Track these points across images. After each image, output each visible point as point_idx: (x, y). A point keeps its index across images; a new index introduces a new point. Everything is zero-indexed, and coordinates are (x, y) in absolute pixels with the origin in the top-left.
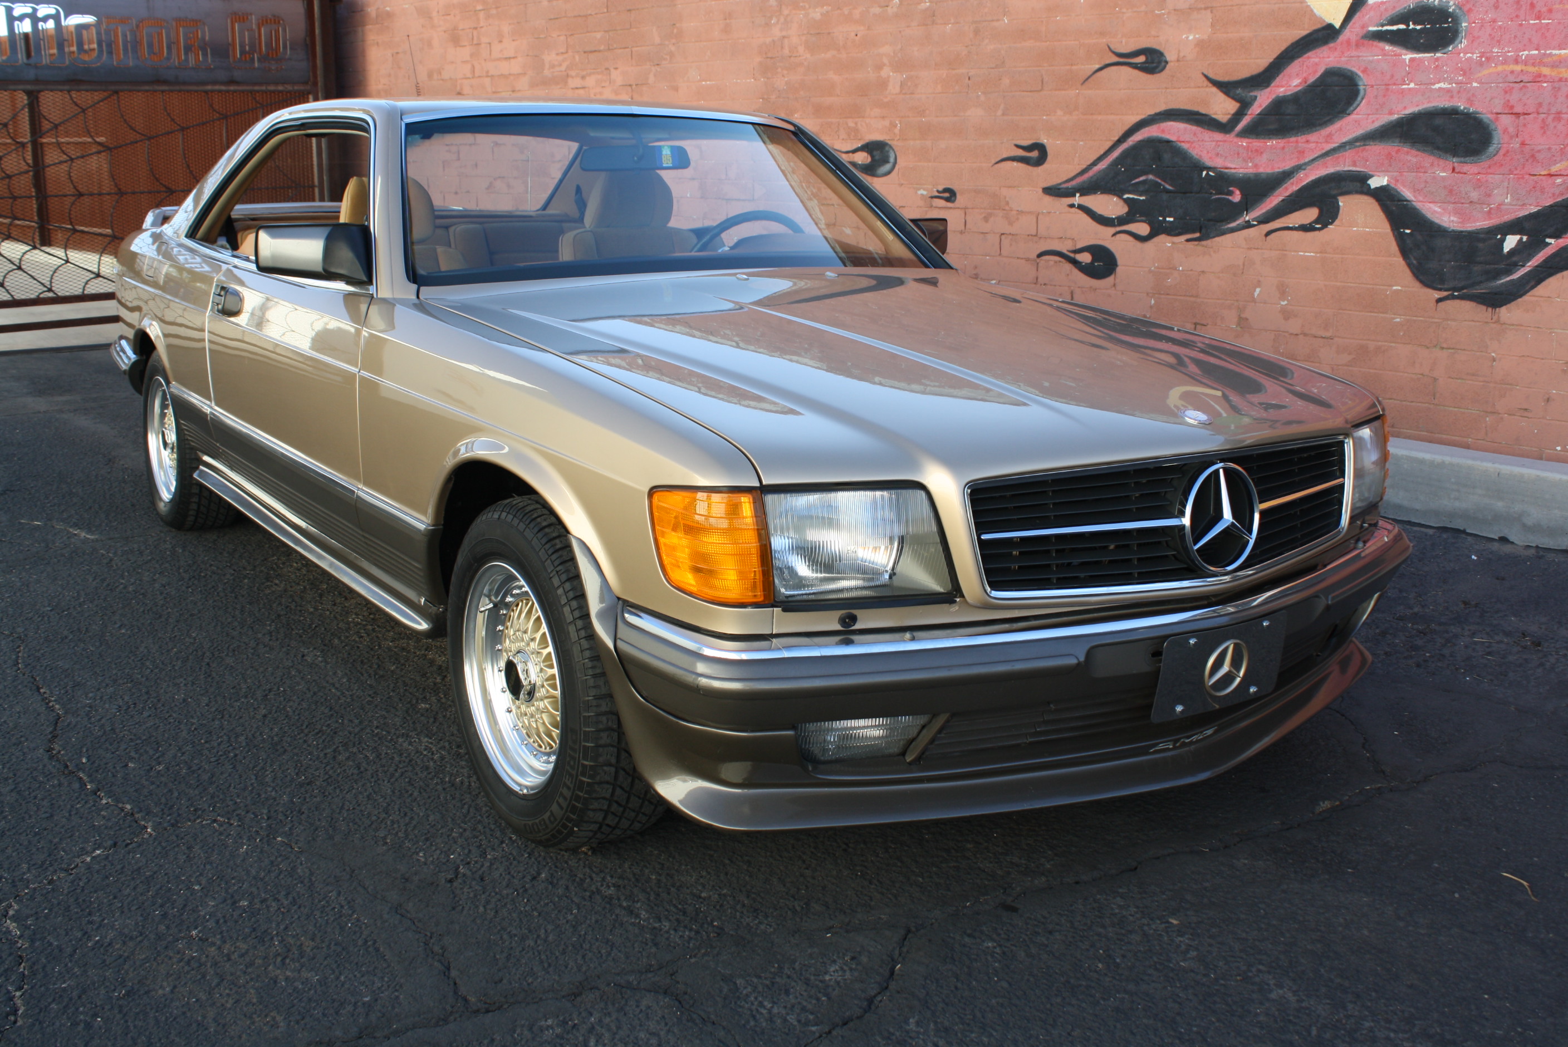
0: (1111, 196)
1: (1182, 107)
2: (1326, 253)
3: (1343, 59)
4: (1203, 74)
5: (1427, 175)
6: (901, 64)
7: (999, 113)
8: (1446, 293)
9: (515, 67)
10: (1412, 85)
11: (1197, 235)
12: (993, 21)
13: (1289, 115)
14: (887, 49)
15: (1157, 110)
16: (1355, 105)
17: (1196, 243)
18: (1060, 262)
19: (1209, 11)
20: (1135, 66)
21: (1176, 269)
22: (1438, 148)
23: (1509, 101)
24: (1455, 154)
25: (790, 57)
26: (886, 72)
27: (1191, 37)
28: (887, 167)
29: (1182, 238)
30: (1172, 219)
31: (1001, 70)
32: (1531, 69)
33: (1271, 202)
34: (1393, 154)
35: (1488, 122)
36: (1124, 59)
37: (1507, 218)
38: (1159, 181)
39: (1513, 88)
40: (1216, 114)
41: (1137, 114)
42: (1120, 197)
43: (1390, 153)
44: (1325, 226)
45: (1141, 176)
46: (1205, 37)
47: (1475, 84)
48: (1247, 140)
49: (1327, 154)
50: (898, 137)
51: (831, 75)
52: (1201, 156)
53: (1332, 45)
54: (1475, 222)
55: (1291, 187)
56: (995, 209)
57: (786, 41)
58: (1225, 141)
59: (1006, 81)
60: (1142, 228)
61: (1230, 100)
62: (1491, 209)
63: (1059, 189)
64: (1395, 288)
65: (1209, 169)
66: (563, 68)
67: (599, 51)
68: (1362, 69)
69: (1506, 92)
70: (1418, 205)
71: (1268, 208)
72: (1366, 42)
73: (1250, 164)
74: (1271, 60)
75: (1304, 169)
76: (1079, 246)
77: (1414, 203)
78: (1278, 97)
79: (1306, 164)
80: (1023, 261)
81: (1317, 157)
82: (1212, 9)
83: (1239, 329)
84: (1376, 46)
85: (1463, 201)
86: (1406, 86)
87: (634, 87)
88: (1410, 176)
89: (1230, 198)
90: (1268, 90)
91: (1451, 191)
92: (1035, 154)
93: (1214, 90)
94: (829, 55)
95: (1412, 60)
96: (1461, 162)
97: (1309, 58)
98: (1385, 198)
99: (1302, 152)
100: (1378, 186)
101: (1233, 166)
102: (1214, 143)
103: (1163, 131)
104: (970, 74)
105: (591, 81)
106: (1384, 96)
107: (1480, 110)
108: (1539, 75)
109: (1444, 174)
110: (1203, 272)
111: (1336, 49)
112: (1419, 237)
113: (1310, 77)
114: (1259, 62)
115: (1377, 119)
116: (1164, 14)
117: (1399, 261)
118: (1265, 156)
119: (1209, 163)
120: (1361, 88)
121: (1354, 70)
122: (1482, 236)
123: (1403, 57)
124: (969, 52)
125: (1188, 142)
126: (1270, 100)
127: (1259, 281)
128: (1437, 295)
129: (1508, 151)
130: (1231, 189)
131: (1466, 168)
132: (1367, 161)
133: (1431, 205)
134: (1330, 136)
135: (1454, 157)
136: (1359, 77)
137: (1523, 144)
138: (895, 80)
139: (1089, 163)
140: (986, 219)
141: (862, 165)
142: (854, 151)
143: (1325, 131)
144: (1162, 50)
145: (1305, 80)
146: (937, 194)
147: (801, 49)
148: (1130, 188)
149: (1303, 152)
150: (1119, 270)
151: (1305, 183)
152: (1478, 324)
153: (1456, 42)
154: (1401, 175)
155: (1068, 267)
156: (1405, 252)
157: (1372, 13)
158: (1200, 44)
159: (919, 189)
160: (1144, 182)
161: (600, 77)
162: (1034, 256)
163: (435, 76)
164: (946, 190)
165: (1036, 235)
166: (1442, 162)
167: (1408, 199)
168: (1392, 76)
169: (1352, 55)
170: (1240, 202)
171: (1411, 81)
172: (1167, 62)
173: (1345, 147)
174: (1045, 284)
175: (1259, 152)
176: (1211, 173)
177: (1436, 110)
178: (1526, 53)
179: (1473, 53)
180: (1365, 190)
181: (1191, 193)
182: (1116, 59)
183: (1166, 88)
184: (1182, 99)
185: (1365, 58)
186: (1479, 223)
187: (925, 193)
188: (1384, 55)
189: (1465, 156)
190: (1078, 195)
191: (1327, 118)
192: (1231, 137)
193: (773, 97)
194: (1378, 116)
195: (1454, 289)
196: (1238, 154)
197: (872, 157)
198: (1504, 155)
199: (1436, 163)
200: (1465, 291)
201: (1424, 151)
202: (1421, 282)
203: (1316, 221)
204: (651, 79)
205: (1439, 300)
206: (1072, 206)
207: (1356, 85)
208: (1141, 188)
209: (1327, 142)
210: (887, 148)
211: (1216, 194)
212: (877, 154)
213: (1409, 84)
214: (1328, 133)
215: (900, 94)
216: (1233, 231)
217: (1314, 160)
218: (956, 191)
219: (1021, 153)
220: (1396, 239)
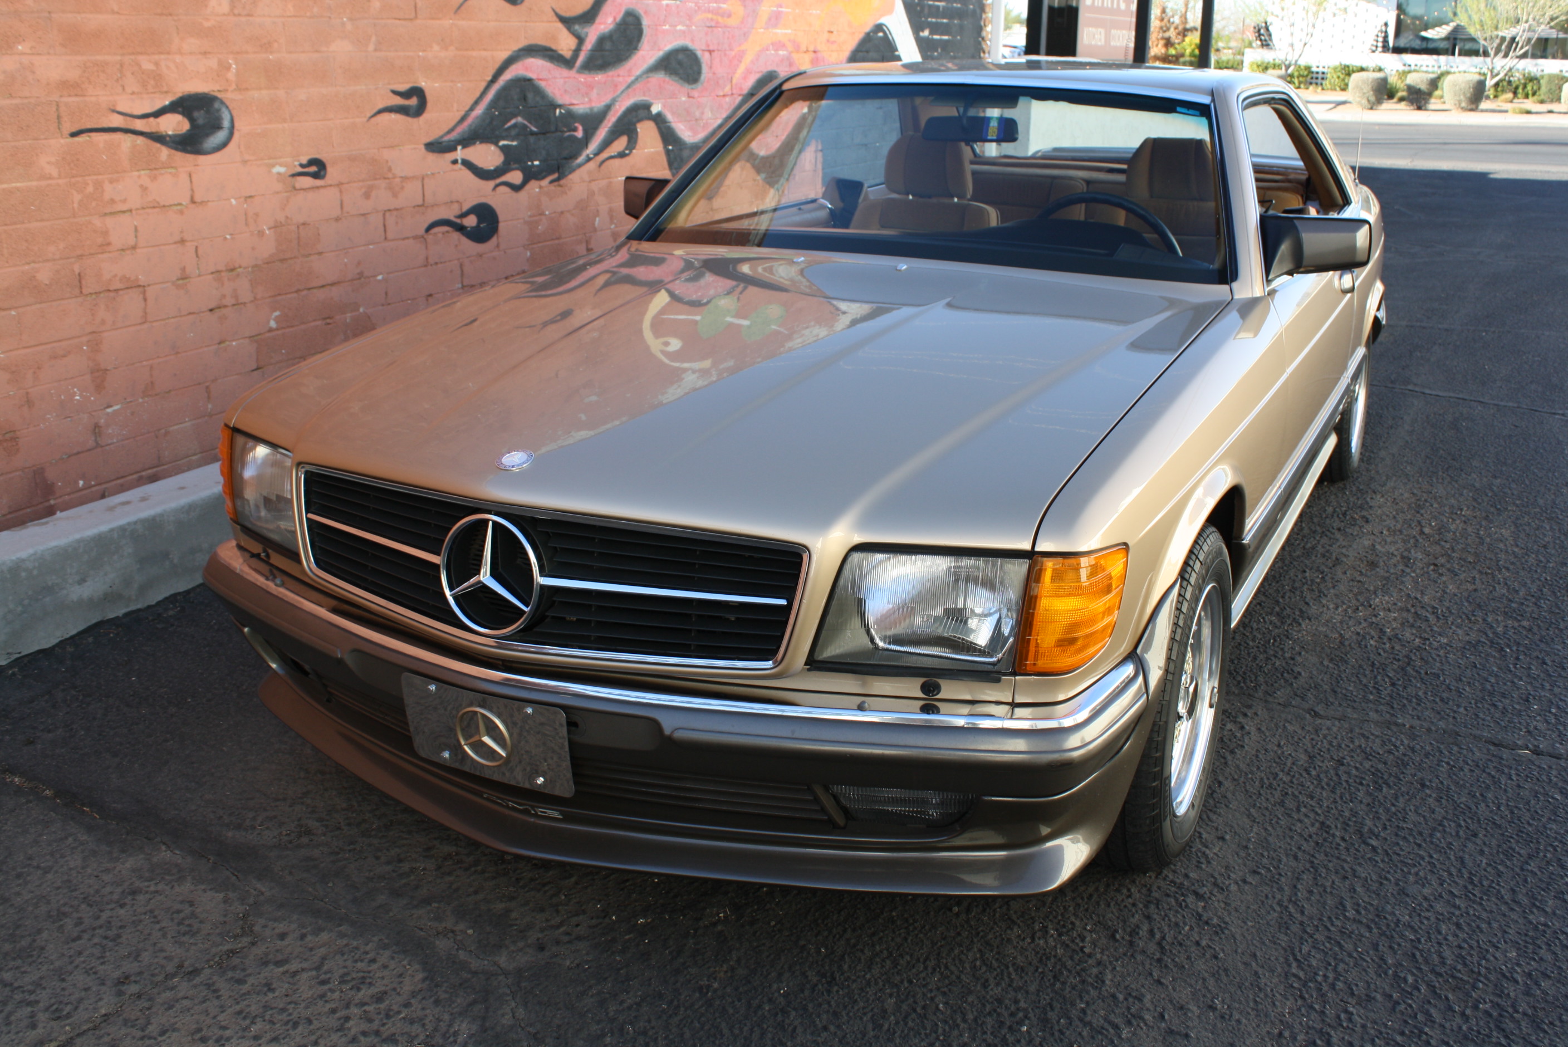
0: (489, 145)
1: (539, 43)
3: (634, 1)
4: (552, 8)
5: (677, 100)
7: (371, 47)
10: (667, 27)
11: (556, 176)
13: (608, 51)
15: (520, 46)
16: (642, 43)
17: (556, 184)
18: (447, 232)
21: (542, 214)
22: (681, 78)
23: (708, 41)
28: (220, 136)
29: (545, 182)
30: (537, 163)
32: (715, 17)
33: (601, 135)
34: (662, 84)
35: (700, 57)
38: (526, 123)
39: (708, 31)
40: (562, 50)
41: (505, 50)
42: (496, 144)
43: (660, 84)
44: (632, 148)
45: (511, 119)
47: (694, 27)
48: (584, 76)
49: (629, 87)
50: (233, 86)
52: (554, 94)
55: (611, 119)
56: (376, 179)
58: (569, 78)
59: (376, 4)
60: (516, 177)
61: (572, 36)
62: (704, 123)
63: (441, 143)
65: (560, 106)
68: (644, 11)
69: (706, 34)
70: (674, 125)
71: (599, 140)
73: (586, 100)
75: (618, 101)
76: (465, 208)
77: (672, 124)
78: (600, 34)
79: (618, 96)
80: (411, 241)
81: (624, 90)
85: (692, 119)
86: (664, 27)
88: (670, 102)
89: (576, 134)
90: (594, 27)
91: (688, 112)
92: (413, 101)
93: (560, 25)
96: (690, 88)
98: (660, 121)
99: (615, 86)
100: (656, 112)
101: (575, 102)
102: (562, 80)
103: (526, 69)
106: (656, 35)
107: (697, 48)
108: (717, 23)
109: (685, 99)
110: (562, 212)
112: (676, 152)
113: (617, 16)
115: (654, 55)
117: (668, 173)
118: (595, 91)
119: (560, 102)
120: (644, 27)
121: (641, 11)
122: (701, 145)
123: (663, 2)
125: (544, 80)
126: (595, 37)
127: (598, 211)
129: (708, 79)
130: (576, 125)
131: (695, 93)
132: (651, 91)
133: (680, 124)
134: (630, 71)
136: (644, 17)
137: (715, 73)
139: (467, 108)
140: (367, 196)
141: (175, 136)
142: (158, 114)
143: (628, 66)
145: (615, 19)
146: (300, 170)
148: (504, 134)
149: (617, 86)
150: (502, 226)
151: (619, 114)
154: (667, 102)
155: (456, 236)
156: (670, 164)
159: (273, 166)
160: (515, 126)
162: (421, 231)
164: (313, 162)
165: (423, 205)
167: (670, 121)
168: (658, 18)
170: (582, 137)
171: (669, 23)
173: (639, 79)
174: (436, 263)
175: (591, 87)
176: (562, 111)
177: (678, 47)
178: (712, 5)
179: (692, 3)
180: (650, 117)
181: (549, 132)
183: (526, 22)
184: (537, 34)
185: (644, 2)
186: (700, 135)
187: (282, 170)
189: (692, 84)
190: (459, 148)
191: (628, 54)
192: (573, 73)
194: (653, 52)
196: (579, 90)
197: (192, 120)
198: (707, 82)
199: (681, 90)
201: (677, 81)
203: (626, 149)
206: (455, 162)
207: (641, 25)
208: (513, 132)
209: (629, 76)
210: (217, 105)
211: (567, 132)
212: (200, 116)
215: (228, 15)
216: (580, 166)
217: (622, 92)
218: (324, 160)
219: (399, 101)
220: (666, 154)
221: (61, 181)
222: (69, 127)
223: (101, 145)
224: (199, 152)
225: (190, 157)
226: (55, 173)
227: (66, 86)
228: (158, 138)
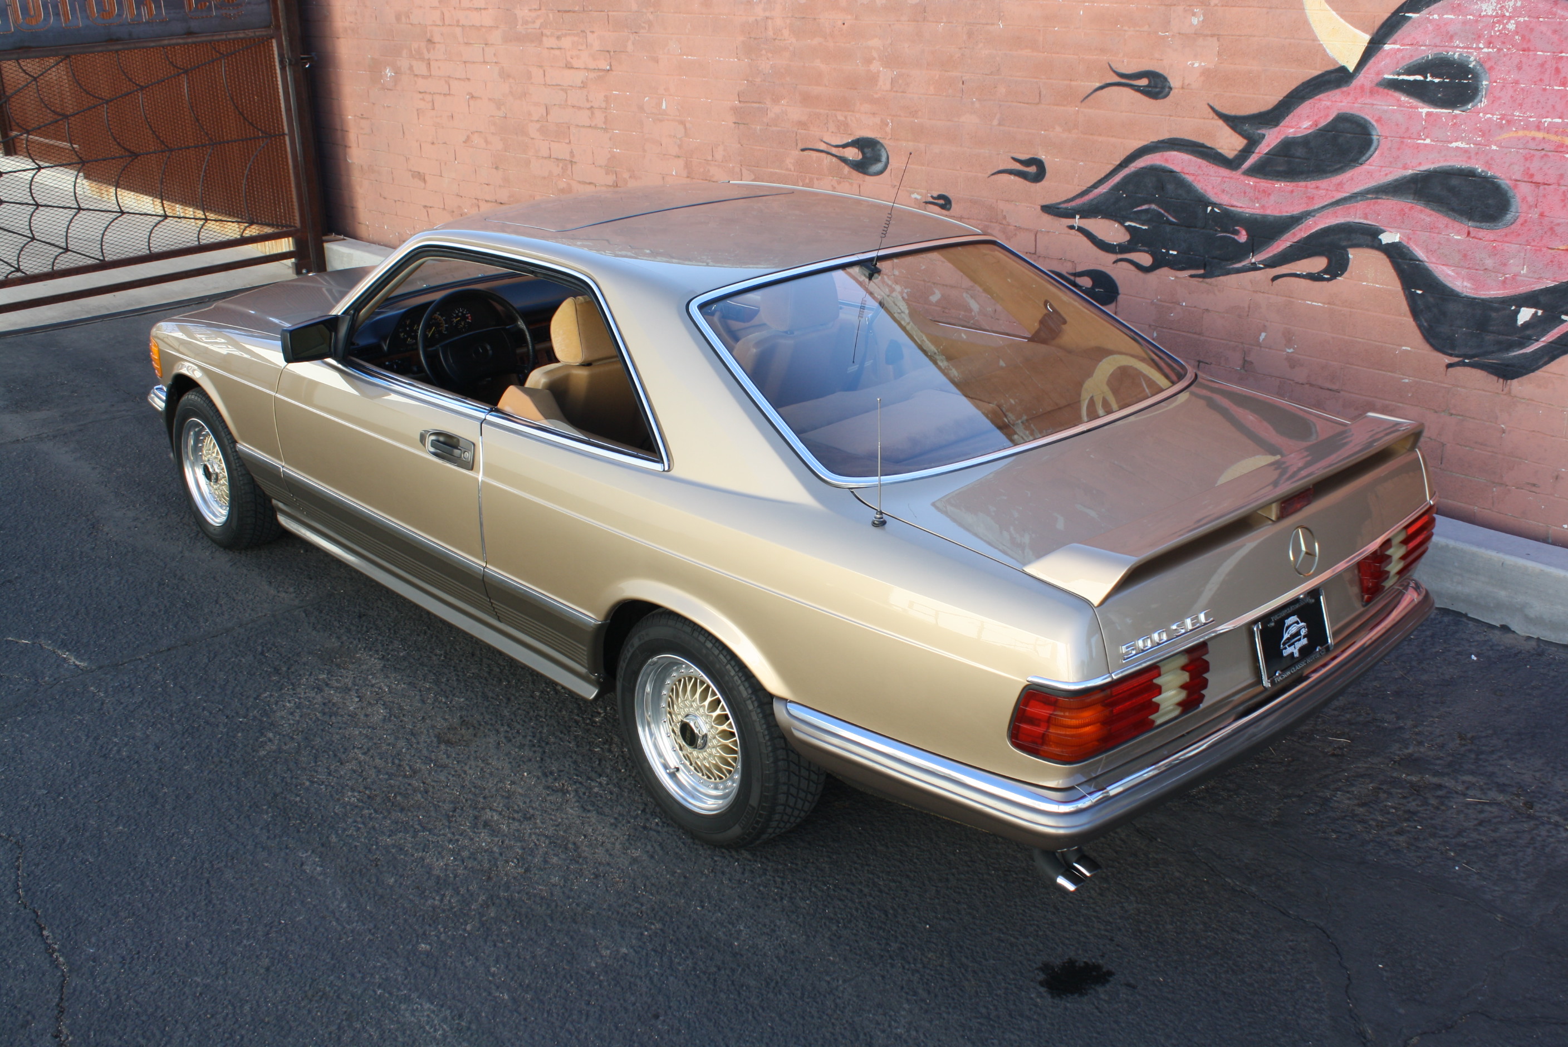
0: (1112, 222)
1: (1186, 138)
2: (1334, 304)
3: (1356, 105)
4: (1208, 104)
5: (1441, 236)
6: (892, 60)
7: (995, 122)
8: (1456, 360)
9: (486, 19)
10: (1428, 141)
11: (1201, 272)
12: (987, 24)
13: (1299, 158)
14: (875, 42)
15: (1161, 138)
16: (1367, 155)
17: (1201, 280)
19: (1215, 39)
20: (1137, 89)
21: (1179, 304)
22: (1453, 210)
23: (1528, 169)
24: (1471, 218)
25: (775, 39)
26: (876, 66)
27: (1196, 65)
28: (879, 166)
29: (1186, 274)
30: (1175, 253)
31: (996, 77)
32: (1552, 137)
33: (1278, 247)
34: (1407, 210)
35: (1506, 188)
36: (1126, 80)
37: (1523, 290)
38: (1163, 212)
39: (1533, 155)
40: (1221, 148)
41: (1140, 139)
42: (1122, 224)
43: (1402, 210)
44: (1334, 276)
45: (1144, 204)
46: (1211, 66)
47: (1494, 147)
48: (1254, 179)
49: (1337, 203)
50: (890, 137)
51: (818, 63)
52: (1206, 191)
53: (1345, 89)
54: (1489, 290)
55: (1300, 233)
56: (991, 222)
57: (770, 21)
58: (1231, 178)
59: (1002, 90)
60: (1145, 259)
61: (1237, 135)
62: (1506, 278)
63: (1058, 208)
64: (1404, 348)
65: (1214, 205)
66: (537, 25)
67: (574, 12)
68: (1375, 118)
69: (1526, 159)
70: (1431, 267)
71: (1275, 252)
72: (1381, 90)
73: (1257, 205)
74: (1281, 98)
75: (1314, 216)
76: (1079, 269)
77: (1426, 264)
78: (1287, 138)
79: (1316, 211)
81: (1327, 205)
82: (1219, 37)
83: (1243, 371)
84: (1392, 96)
85: (1477, 267)
86: (1422, 142)
87: (612, 53)
88: (1424, 236)
89: (1236, 237)
90: (1277, 129)
91: (1465, 256)
92: (1032, 169)
93: (1220, 123)
94: (816, 41)
95: (1428, 114)
96: (1476, 227)
97: (1320, 100)
98: (1396, 254)
99: (1311, 198)
100: (1390, 242)
101: (1240, 205)
102: (1220, 179)
103: (1166, 160)
104: (964, 78)
105: (566, 42)
106: (1399, 149)
107: (1498, 174)
108: (1562, 145)
109: (1459, 237)
110: (1207, 310)
111: (1349, 94)
112: (1431, 300)
113: (1322, 121)
114: (1268, 99)
115: (1391, 172)
116: (1168, 37)
117: (1409, 321)
118: (1273, 198)
119: (1214, 199)
120: (1375, 138)
121: (1368, 118)
122: (1496, 305)
123: (1420, 110)
124: (963, 55)
125: (1193, 175)
126: (1279, 140)
127: (1265, 326)
128: (1448, 360)
129: (1526, 221)
130: (1237, 228)
131: (1481, 233)
132: (1379, 215)
133: (1444, 268)
134: (1340, 184)
135: (1469, 220)
136: (1373, 126)
137: (1542, 215)
138: (885, 77)
139: (1089, 184)
141: (853, 161)
142: (844, 146)
143: (1337, 179)
144: (1165, 74)
145: (1316, 123)
146: (931, 200)
147: (786, 33)
149: (1313, 198)
150: (1120, 298)
151: (1314, 231)
152: (1488, 393)
153: (1476, 101)
154: (1414, 234)
156: (1415, 313)
157: (1388, 60)
158: (1206, 73)
159: (913, 193)
160: (1147, 211)
161: (576, 39)
163: (403, 19)
164: (941, 197)
165: (1035, 253)
166: (1457, 225)
167: (1421, 259)
168: (1407, 129)
169: (1366, 102)
170: (1246, 242)
171: (1427, 137)
172: (1171, 88)
173: (1356, 197)
175: (1267, 193)
176: (1216, 210)
177: (1452, 169)
178: (1549, 120)
179: (1493, 115)
180: (1376, 245)
181: (1196, 227)
182: (1118, 79)
183: (1170, 116)
184: (1187, 129)
185: (1379, 107)
186: (1493, 292)
187: (919, 197)
188: (1400, 106)
189: (1481, 222)
190: (1078, 217)
191: (1339, 166)
192: (1237, 174)
193: (758, 80)
194: (1392, 169)
195: (1466, 356)
196: (1245, 193)
197: (863, 153)
198: (1522, 224)
199: (1450, 225)
200: (1476, 359)
201: (1439, 211)
202: (1432, 345)
203: (1326, 271)
204: (630, 47)
205: (1449, 366)
206: (1072, 227)
207: (1369, 134)
208: (1144, 217)
209: (1337, 190)
210: (878, 147)
211: (1222, 232)
212: (868, 152)
213: (1425, 140)
214: (1338, 181)
215: (890, 91)
216: (1238, 271)
217: (1323, 207)
218: (951, 198)
219: (1018, 167)
220: (1407, 299)
221: (795, 173)
222: (801, 146)
223: (814, 158)
224: (865, 173)
225: (861, 175)
226: (793, 169)
227: (802, 124)
228: (843, 160)
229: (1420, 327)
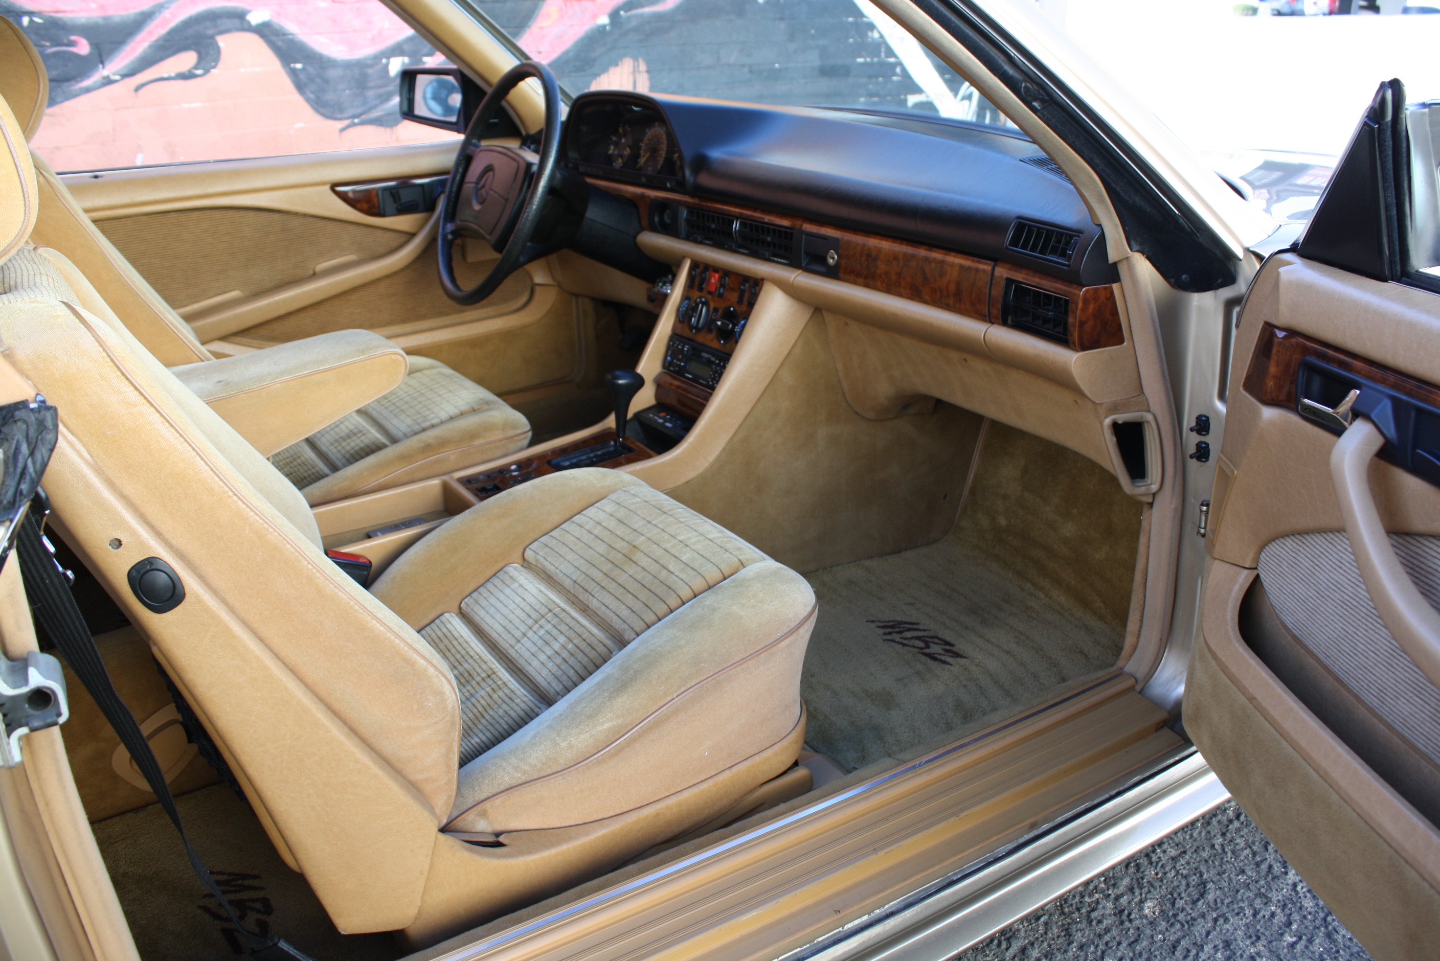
2: (215, 101)
5: (308, 5)
8: (347, 122)
37: (389, 42)
44: (207, 71)
54: (361, 49)
55: (155, 30)
62: (373, 35)
64: (295, 125)
70: (305, 38)
77: (300, 37)
89: (76, 49)
98: (266, 32)
101: (71, 10)
117: (296, 97)
122: (370, 62)
127: (140, 146)
128: (340, 125)
130: (74, 37)
133: (317, 38)
151: (172, 24)
154: (281, 9)
156: (300, 87)
167: (293, 32)
170: (91, 54)
176: (37, 21)
186: (363, 51)
195: (354, 117)
200: (364, 116)
202: (323, 115)
203: (196, 67)
205: (343, 130)
211: (52, 46)
216: (88, 90)
220: (288, 74)
229: (308, 100)
